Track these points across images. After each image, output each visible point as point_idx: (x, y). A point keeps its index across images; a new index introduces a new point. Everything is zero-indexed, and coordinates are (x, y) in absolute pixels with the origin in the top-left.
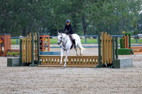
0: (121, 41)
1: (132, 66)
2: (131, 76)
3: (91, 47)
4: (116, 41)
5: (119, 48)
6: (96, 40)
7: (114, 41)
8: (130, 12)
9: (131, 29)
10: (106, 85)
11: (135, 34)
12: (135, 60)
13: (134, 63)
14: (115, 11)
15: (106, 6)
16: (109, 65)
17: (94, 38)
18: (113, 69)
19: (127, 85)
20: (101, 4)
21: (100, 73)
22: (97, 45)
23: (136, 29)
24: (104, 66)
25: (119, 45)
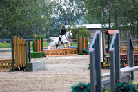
0: (34, 44)
1: (44, 69)
2: (44, 79)
3: (4, 51)
4: (29, 44)
5: (32, 51)
6: (10, 44)
7: (27, 45)
8: (43, 16)
9: (43, 32)
10: (19, 88)
11: (47, 37)
12: (47, 63)
13: (47, 66)
14: (28, 16)
15: (18, 10)
16: (23, 69)
17: (8, 42)
18: (26, 73)
19: (40, 87)
20: (14, 8)
21: (13, 76)
22: (10, 49)
23: (48, 32)
24: (17, 70)
25: (32, 48)
